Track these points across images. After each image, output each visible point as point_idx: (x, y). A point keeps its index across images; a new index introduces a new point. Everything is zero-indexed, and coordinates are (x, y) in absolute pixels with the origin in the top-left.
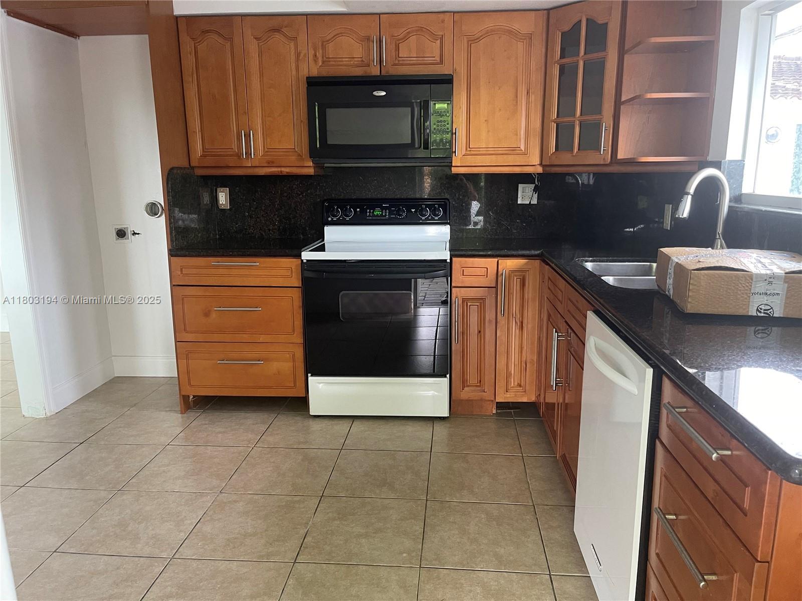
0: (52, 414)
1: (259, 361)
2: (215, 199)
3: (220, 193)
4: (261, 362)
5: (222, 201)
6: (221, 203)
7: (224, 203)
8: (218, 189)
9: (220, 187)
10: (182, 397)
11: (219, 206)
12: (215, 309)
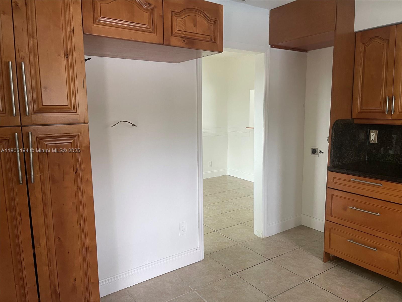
0: (265, 237)
1: (374, 248)
2: (369, 137)
3: (371, 134)
4: (375, 250)
5: (372, 139)
6: (371, 139)
7: (374, 139)
8: (371, 131)
9: (372, 130)
10: (325, 252)
11: (370, 141)
12: (350, 207)
